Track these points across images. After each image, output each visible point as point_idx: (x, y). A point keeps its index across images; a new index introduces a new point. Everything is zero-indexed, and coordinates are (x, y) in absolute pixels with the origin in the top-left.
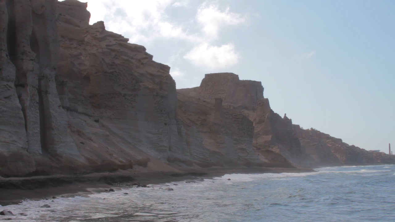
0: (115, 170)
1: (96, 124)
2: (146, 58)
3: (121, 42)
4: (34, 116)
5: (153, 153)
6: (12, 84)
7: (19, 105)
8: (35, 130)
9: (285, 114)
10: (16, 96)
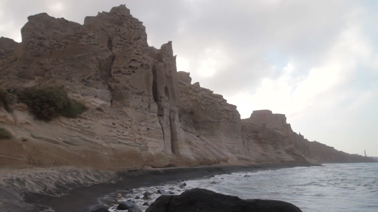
0: (211, 164)
1: (198, 138)
2: (223, 101)
3: (209, 93)
4: (168, 133)
5: (229, 155)
6: (156, 115)
7: (160, 126)
8: (168, 140)
9: (300, 133)
10: (158, 121)
